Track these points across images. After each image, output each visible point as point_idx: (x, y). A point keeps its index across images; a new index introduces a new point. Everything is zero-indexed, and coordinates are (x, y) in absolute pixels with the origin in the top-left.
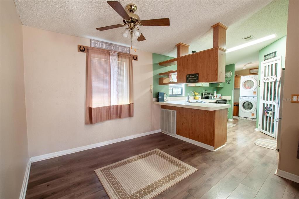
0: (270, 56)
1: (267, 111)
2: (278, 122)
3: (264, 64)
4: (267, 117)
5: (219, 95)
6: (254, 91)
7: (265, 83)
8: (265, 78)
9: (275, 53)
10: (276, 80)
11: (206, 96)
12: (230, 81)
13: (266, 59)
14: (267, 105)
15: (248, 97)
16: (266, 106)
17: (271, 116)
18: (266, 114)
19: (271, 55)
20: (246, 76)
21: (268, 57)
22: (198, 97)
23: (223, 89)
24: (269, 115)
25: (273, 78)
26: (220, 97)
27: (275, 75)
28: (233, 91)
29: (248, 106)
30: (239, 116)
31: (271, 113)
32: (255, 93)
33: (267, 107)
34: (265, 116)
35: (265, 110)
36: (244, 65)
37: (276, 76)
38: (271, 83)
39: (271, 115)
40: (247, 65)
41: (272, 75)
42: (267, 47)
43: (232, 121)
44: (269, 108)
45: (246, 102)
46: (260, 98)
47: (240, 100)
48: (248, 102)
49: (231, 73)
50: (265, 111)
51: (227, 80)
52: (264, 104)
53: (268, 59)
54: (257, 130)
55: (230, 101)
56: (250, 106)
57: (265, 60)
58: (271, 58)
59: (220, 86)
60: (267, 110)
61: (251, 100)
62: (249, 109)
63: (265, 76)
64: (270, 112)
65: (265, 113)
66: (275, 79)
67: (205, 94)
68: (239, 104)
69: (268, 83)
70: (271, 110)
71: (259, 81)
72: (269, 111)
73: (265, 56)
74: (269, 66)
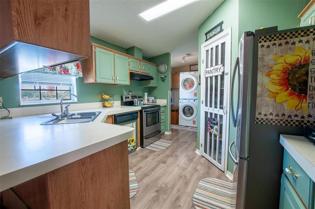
0: (214, 32)
1: (211, 125)
2: (236, 163)
3: (205, 47)
4: (211, 134)
5: (152, 99)
6: (195, 92)
7: (207, 78)
8: (207, 69)
9: (221, 24)
10: (223, 73)
11: (128, 100)
12: (165, 78)
13: (208, 38)
14: (211, 114)
15: (188, 100)
16: (209, 116)
17: (217, 133)
18: (209, 129)
19: (215, 30)
20: (185, 73)
21: (211, 34)
22: (113, 102)
23: (157, 89)
24: (214, 132)
25: (219, 70)
26: (153, 101)
27: (222, 64)
28: (169, 92)
29: (189, 111)
30: (179, 124)
31: (216, 129)
32: (195, 95)
33: (212, 118)
34: (208, 133)
35: (209, 122)
36: (182, 57)
37: (224, 65)
38: (216, 77)
39: (217, 131)
40: (186, 58)
41: (217, 64)
42: (209, 18)
43: (170, 135)
44: (214, 120)
45: (187, 106)
46: (201, 103)
47: (180, 104)
48: (189, 106)
49: (165, 66)
50: (209, 125)
51: (162, 77)
52: (206, 113)
53: (211, 38)
54: (198, 152)
55: (165, 106)
56: (191, 111)
57: (207, 40)
58: (215, 35)
59: (151, 85)
60: (211, 123)
61: (191, 103)
62: (190, 115)
63: (207, 67)
64: (215, 127)
65: (209, 127)
66: (222, 71)
67: (126, 98)
68: (179, 108)
69: (211, 78)
70: (217, 124)
71: (200, 76)
72: (213, 125)
73: (206, 34)
74: (212, 49)
